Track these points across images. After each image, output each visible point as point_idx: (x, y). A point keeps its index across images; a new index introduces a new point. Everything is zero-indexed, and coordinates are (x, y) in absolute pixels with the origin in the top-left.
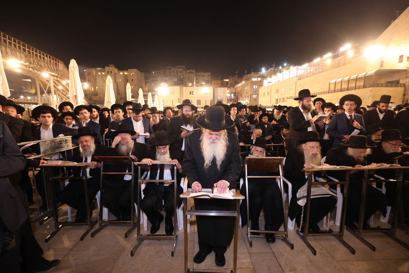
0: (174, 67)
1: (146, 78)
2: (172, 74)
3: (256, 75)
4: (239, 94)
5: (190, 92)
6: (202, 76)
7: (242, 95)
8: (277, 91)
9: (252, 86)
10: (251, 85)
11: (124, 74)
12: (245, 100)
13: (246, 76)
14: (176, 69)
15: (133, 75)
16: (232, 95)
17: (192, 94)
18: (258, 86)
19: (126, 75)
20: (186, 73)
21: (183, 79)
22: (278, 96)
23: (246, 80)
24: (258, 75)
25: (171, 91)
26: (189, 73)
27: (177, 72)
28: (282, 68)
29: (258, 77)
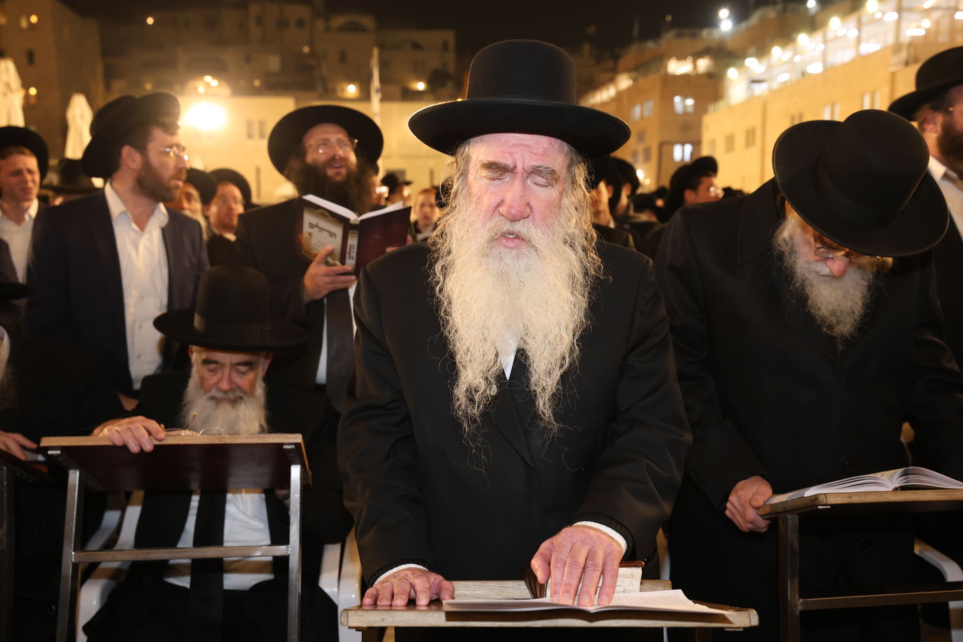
2: (255, 31)
3: (687, 43)
6: (408, 45)
9: (666, 100)
10: (660, 98)
13: (634, 48)
14: (275, 8)
18: (696, 99)
20: (328, 29)
21: (312, 62)
24: (699, 45)
25: (249, 125)
26: (342, 29)
27: (282, 24)
29: (697, 55)
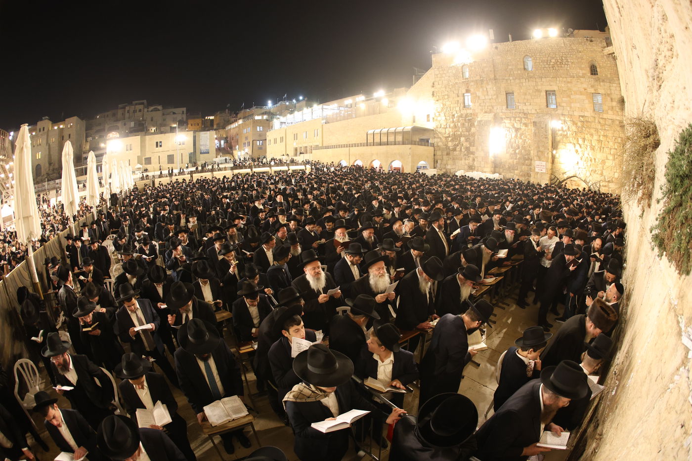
0: (130, 103)
1: (88, 128)
2: (127, 115)
3: (259, 111)
4: (233, 140)
5: (157, 143)
6: (172, 113)
7: (238, 141)
8: (296, 137)
9: (255, 127)
10: (253, 126)
11: (59, 127)
12: (244, 150)
13: (243, 111)
14: (133, 107)
15: (71, 126)
16: (222, 142)
17: (159, 146)
18: (263, 127)
19: (63, 129)
20: (148, 111)
21: (143, 122)
22: (297, 144)
23: (244, 118)
24: (263, 111)
25: (127, 146)
26: (152, 111)
27: (135, 111)
29: (263, 114)
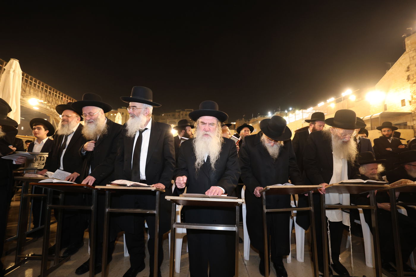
0: (183, 110)
2: (181, 116)
13: (252, 119)
14: (185, 112)
23: (253, 123)
27: (186, 115)
28: (288, 112)
